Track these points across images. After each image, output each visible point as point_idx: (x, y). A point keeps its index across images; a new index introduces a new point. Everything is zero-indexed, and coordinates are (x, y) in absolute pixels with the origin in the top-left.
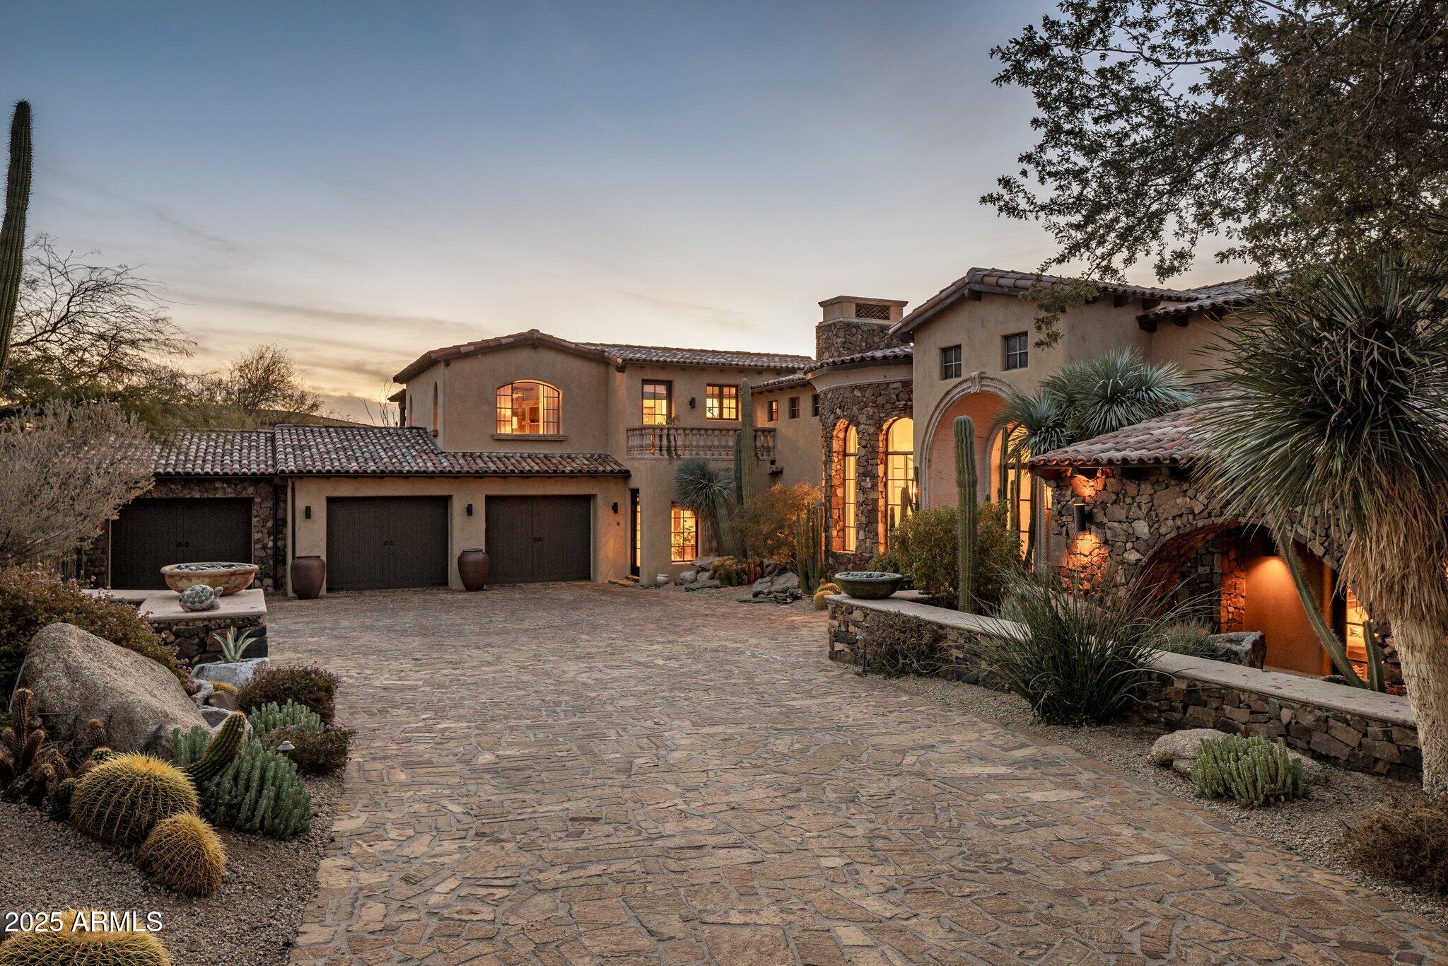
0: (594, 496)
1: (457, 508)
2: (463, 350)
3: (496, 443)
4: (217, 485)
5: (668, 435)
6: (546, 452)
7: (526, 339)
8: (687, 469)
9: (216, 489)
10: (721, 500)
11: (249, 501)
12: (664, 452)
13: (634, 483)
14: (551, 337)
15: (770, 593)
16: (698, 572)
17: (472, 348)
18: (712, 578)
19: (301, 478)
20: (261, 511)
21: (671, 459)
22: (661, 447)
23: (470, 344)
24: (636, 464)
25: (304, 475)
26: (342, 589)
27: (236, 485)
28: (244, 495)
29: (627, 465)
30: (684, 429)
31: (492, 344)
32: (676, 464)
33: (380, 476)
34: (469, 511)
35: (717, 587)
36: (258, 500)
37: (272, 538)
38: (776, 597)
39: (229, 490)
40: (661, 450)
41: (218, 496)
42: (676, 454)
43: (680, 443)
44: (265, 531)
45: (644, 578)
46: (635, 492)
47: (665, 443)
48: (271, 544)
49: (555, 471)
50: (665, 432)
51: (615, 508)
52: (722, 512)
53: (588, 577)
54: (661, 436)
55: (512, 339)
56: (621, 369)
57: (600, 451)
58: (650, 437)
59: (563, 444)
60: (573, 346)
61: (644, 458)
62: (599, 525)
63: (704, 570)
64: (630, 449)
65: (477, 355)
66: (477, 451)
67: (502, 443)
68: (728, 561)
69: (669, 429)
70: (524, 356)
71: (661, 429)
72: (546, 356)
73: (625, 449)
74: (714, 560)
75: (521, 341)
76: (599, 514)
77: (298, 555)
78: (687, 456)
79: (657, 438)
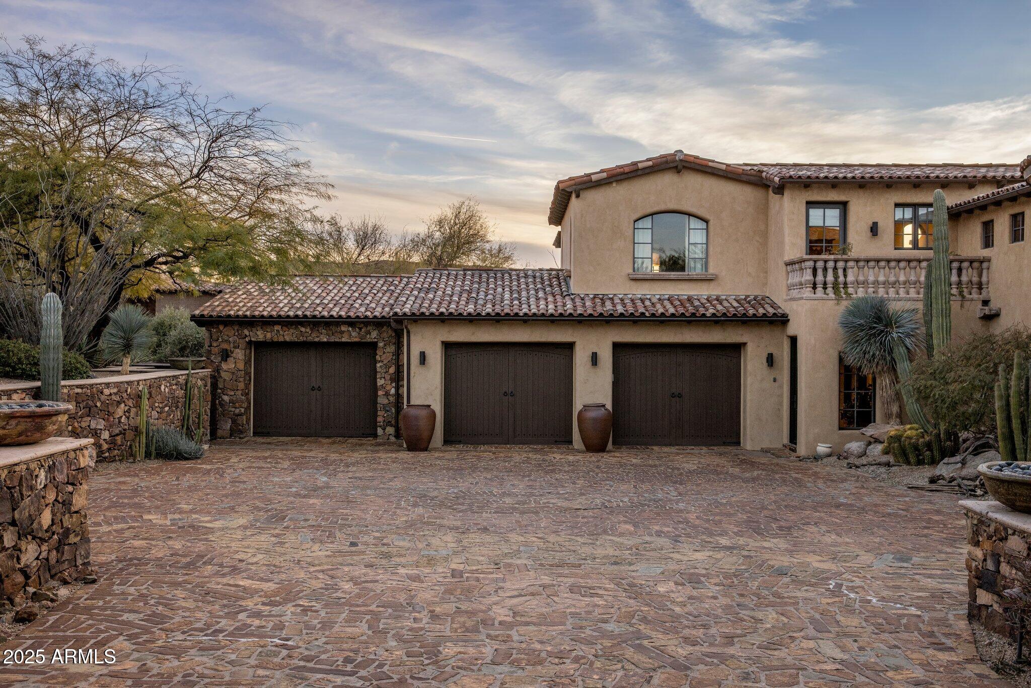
0: (745, 344)
1: (581, 357)
2: (594, 178)
3: (632, 283)
4: (344, 328)
5: (835, 269)
6: (691, 293)
7: (667, 162)
8: (855, 311)
9: (342, 332)
10: (902, 350)
11: (373, 346)
12: (830, 290)
13: (791, 330)
14: (697, 158)
15: (952, 479)
16: (870, 443)
17: (604, 175)
18: (886, 452)
19: (415, 321)
20: (385, 354)
21: (838, 298)
22: (825, 284)
23: (602, 171)
24: (794, 305)
25: (419, 319)
26: (460, 442)
27: (360, 329)
28: (368, 339)
29: (786, 307)
30: (857, 261)
31: (627, 170)
32: (845, 304)
33: (497, 320)
34: (594, 359)
35: (888, 464)
36: (381, 344)
37: (394, 385)
38: (959, 486)
39: (354, 334)
40: (825, 288)
41: (343, 340)
42: (846, 293)
43: (851, 278)
44: (388, 377)
45: (802, 449)
46: (794, 340)
47: (830, 278)
48: (393, 391)
49: (693, 315)
50: (831, 264)
51: (770, 360)
52: (903, 367)
53: (738, 443)
54: (825, 269)
55: (650, 163)
56: (780, 189)
57: (757, 292)
58: (810, 271)
59: (712, 284)
60: (724, 167)
61: (802, 298)
62: (749, 380)
63: (877, 441)
64: (790, 288)
65: (611, 183)
66: (610, 292)
67: (639, 284)
68: (910, 431)
69: (836, 261)
70: (667, 180)
71: (826, 261)
72: (693, 180)
73: (784, 289)
74: (892, 429)
75: (661, 164)
76: (749, 367)
77: (412, 403)
78: (861, 293)
79: (820, 273)
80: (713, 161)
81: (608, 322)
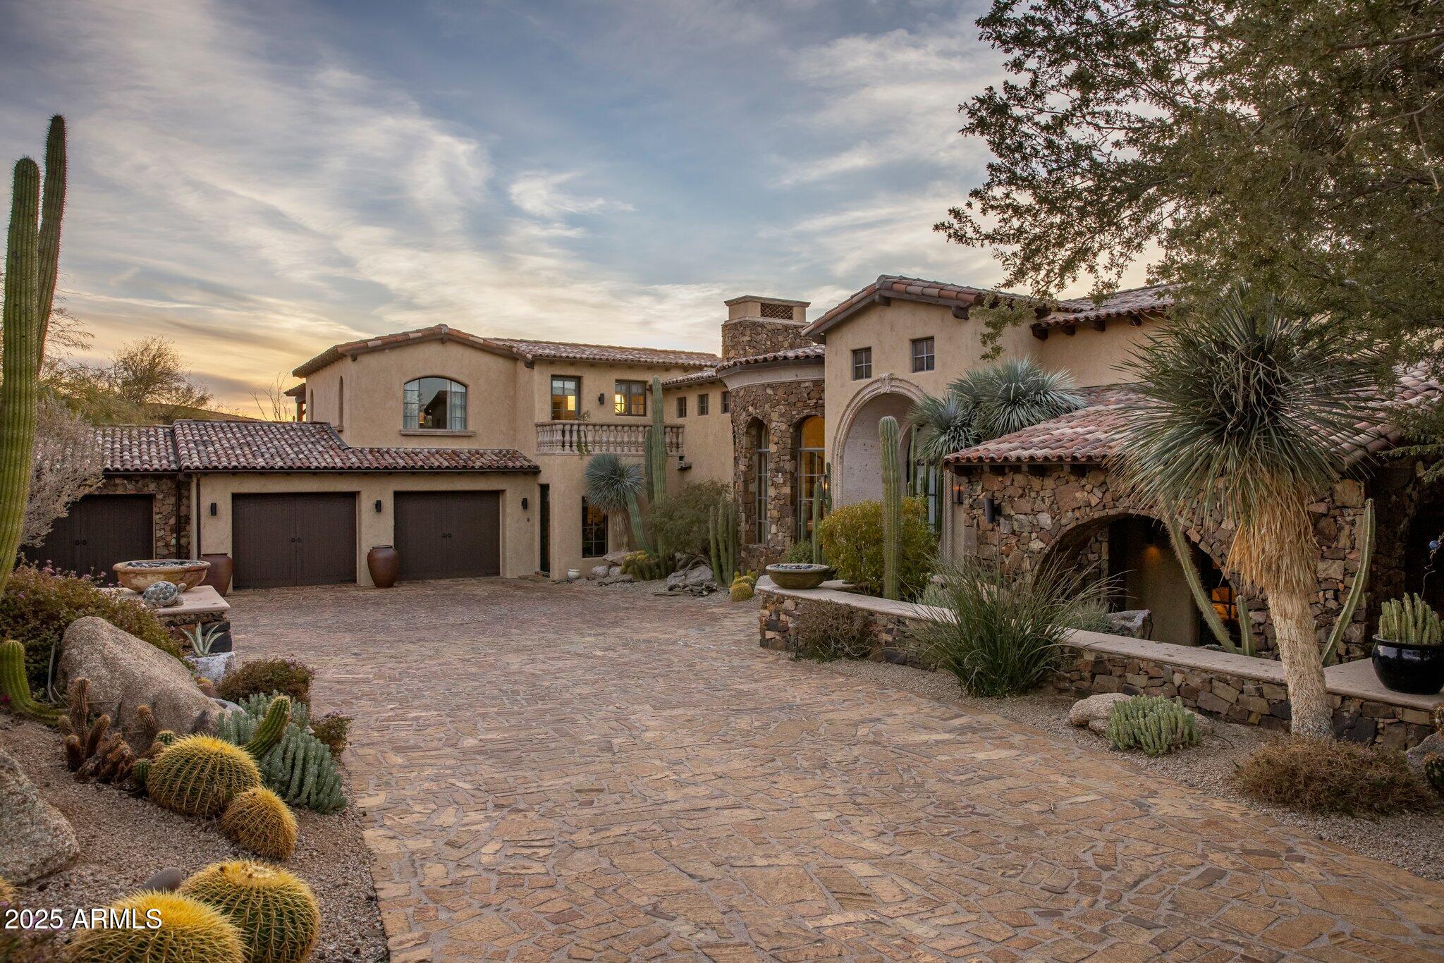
0: (503, 491)
1: (365, 506)
2: (370, 344)
3: (404, 438)
4: (118, 481)
5: (578, 431)
6: (455, 447)
7: (434, 334)
8: (598, 464)
9: (116, 485)
10: (632, 495)
11: (150, 498)
12: (575, 448)
13: (543, 479)
14: (459, 332)
15: (685, 586)
16: (610, 567)
17: (379, 342)
18: (624, 572)
19: (206, 474)
20: (163, 508)
21: (582, 455)
22: (571, 443)
23: (377, 339)
24: (546, 459)
25: (210, 472)
26: (248, 587)
27: (137, 482)
28: (146, 491)
29: (537, 461)
30: (594, 426)
31: (400, 339)
32: (587, 459)
33: (288, 472)
34: (378, 506)
35: (630, 581)
36: (160, 496)
37: (175, 535)
38: (691, 590)
39: (129, 487)
40: (571, 446)
41: (118, 493)
42: (587, 450)
43: (590, 439)
44: (168, 528)
45: (555, 574)
46: (545, 489)
47: (575, 438)
48: (173, 542)
49: (464, 467)
50: (575, 428)
51: (525, 504)
52: (633, 507)
53: (498, 573)
54: (571, 432)
55: (420, 334)
56: (530, 364)
57: (506, 447)
58: (560, 433)
59: (472, 440)
60: (482, 341)
61: (554, 454)
62: (508, 521)
63: (615, 564)
64: (540, 445)
65: (385, 349)
66: (384, 446)
67: (409, 438)
68: (640, 556)
69: (579, 425)
70: (433, 350)
71: (572, 425)
72: (455, 351)
73: (535, 445)
74: (626, 555)
75: (428, 335)
76: (508, 510)
77: (203, 552)
78: (597, 451)
79: (567, 434)
80: (473, 336)
81: (390, 474)
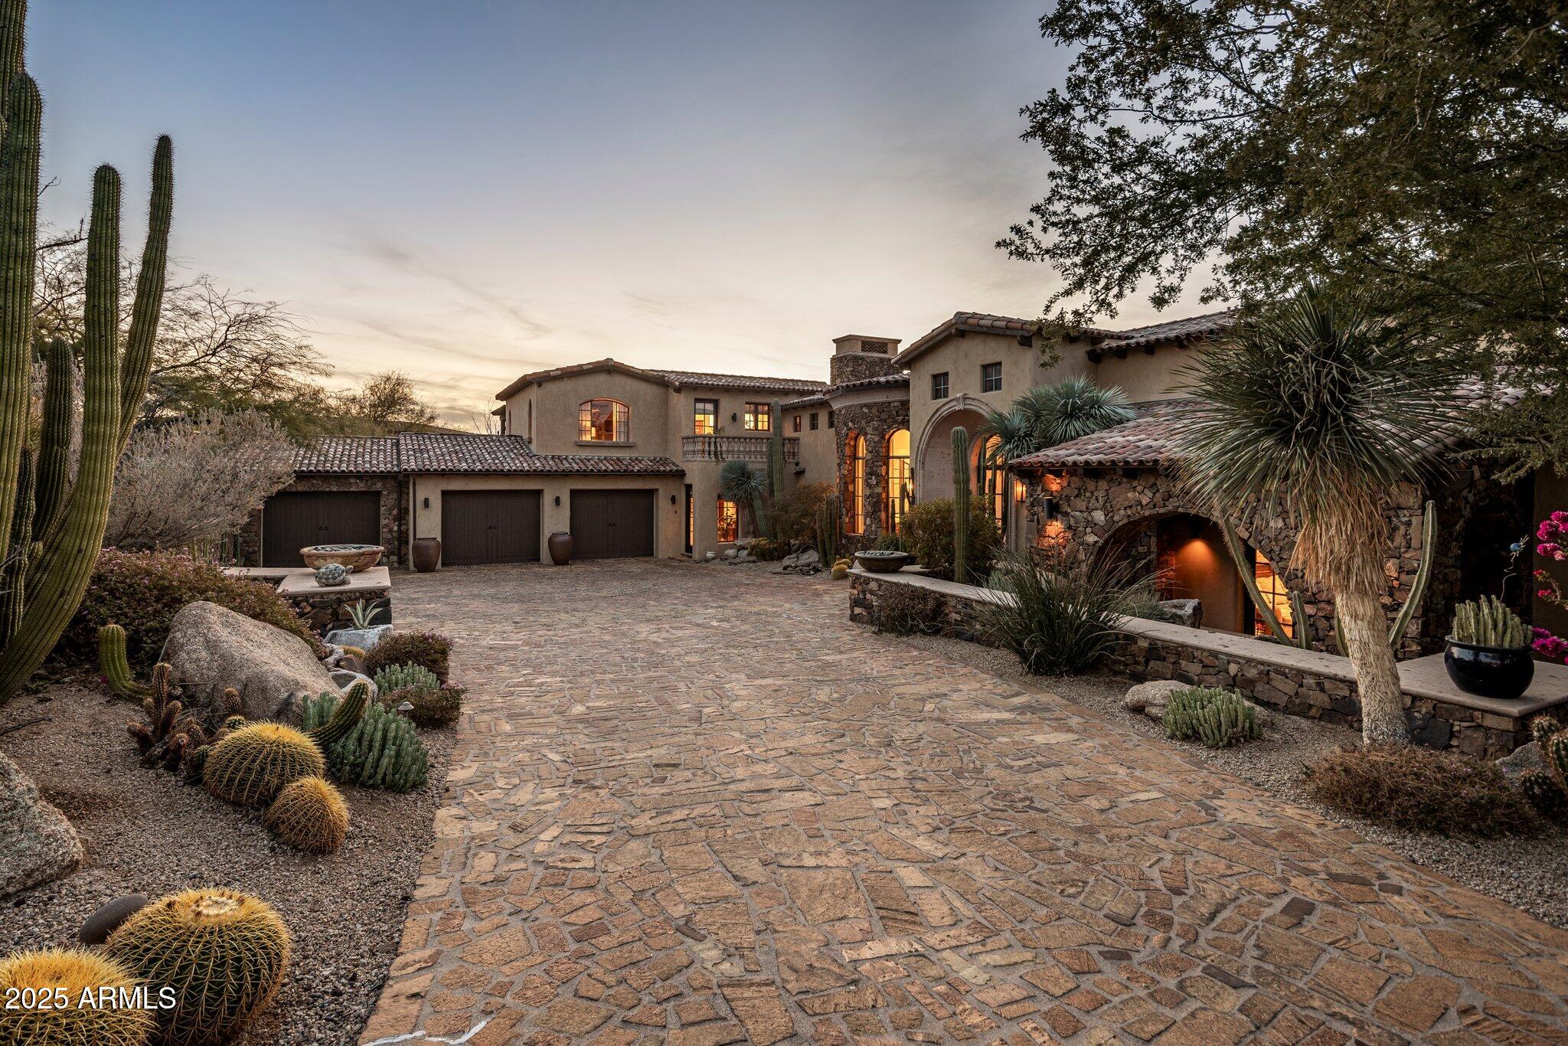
0: (657, 490)
1: (547, 500)
2: (552, 374)
3: (579, 448)
4: (352, 481)
5: (715, 443)
6: (619, 455)
7: (602, 366)
8: (730, 469)
9: (350, 484)
10: (757, 493)
11: (378, 494)
12: (712, 456)
13: (688, 480)
14: (622, 364)
15: (796, 567)
16: (739, 550)
17: (559, 372)
18: (749, 554)
19: (421, 475)
20: (388, 501)
21: (717, 461)
22: (709, 452)
23: (557, 370)
24: (690, 465)
25: (424, 474)
26: (454, 564)
27: (367, 481)
28: (374, 488)
29: (683, 466)
30: (728, 438)
31: (576, 369)
32: (722, 465)
33: (486, 474)
34: (557, 501)
35: (754, 562)
36: (385, 493)
37: (396, 523)
38: (801, 570)
39: (361, 484)
40: (709, 454)
41: (351, 490)
42: (722, 458)
43: (724, 449)
44: (391, 517)
45: (696, 555)
46: (689, 488)
47: (713, 448)
48: (396, 528)
49: (625, 471)
50: (713, 440)
51: (673, 500)
52: (758, 503)
53: (652, 554)
54: (709, 443)
55: (592, 366)
56: (678, 390)
57: (661, 455)
58: (700, 444)
59: (633, 450)
60: (640, 372)
61: (694, 461)
62: (661, 513)
63: (743, 548)
64: (685, 453)
65: (565, 378)
66: (563, 455)
67: (583, 448)
68: (763, 541)
69: (715, 438)
70: (601, 379)
71: (710, 438)
72: (619, 380)
73: (682, 454)
74: (752, 540)
75: (599, 367)
76: (661, 505)
77: (418, 536)
78: (730, 459)
79: (707, 445)
80: (633, 368)
81: (567, 476)
